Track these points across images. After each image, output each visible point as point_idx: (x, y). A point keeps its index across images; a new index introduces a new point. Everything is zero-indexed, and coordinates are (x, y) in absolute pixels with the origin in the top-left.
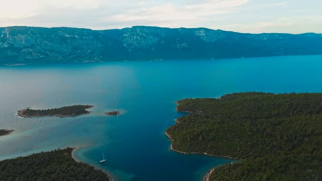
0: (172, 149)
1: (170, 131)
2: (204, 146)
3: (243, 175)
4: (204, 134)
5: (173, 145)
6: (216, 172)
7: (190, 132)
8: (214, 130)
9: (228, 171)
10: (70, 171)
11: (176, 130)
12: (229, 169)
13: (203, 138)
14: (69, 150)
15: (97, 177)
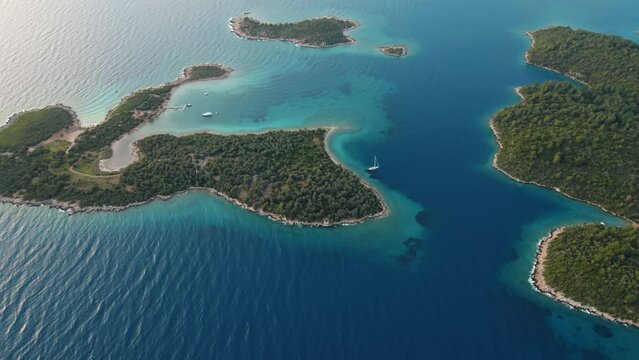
0: (495, 165)
1: (500, 120)
2: (558, 175)
3: (613, 260)
4: (567, 149)
5: (499, 157)
6: (565, 237)
7: (539, 139)
8: (590, 144)
9: (588, 242)
10: (326, 183)
11: (514, 123)
12: (592, 239)
13: (562, 158)
14: (321, 133)
15: (364, 202)
